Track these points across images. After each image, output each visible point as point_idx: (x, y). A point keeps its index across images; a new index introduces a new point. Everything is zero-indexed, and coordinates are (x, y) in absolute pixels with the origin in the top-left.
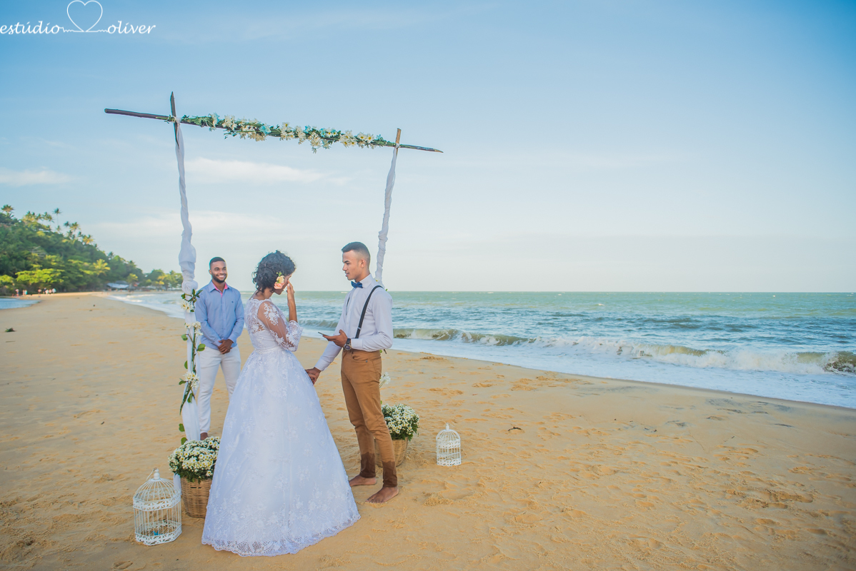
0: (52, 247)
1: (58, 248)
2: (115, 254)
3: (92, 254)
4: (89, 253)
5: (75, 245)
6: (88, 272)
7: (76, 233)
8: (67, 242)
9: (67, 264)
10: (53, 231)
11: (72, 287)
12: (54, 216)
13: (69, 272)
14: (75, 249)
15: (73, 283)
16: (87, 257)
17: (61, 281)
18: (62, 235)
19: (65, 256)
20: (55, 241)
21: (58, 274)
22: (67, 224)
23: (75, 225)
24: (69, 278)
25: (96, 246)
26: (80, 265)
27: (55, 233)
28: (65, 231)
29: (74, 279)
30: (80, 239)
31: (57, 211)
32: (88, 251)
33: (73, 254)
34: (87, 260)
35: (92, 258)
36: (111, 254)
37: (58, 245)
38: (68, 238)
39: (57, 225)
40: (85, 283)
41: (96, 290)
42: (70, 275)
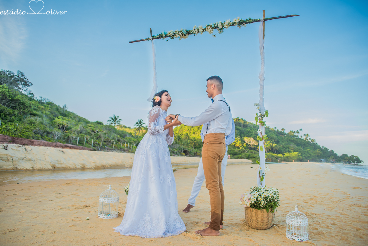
0: (299, 144)
1: (301, 144)
2: (325, 147)
3: (315, 147)
4: (313, 146)
5: (308, 143)
6: (312, 154)
7: (308, 138)
8: (304, 142)
9: (304, 150)
10: (299, 138)
11: (306, 160)
12: (300, 131)
13: (305, 154)
14: (308, 145)
15: (306, 158)
16: (313, 148)
17: (301, 157)
18: (303, 139)
19: (304, 147)
20: (300, 141)
21: (300, 155)
22: (305, 135)
23: (308, 135)
24: (304, 156)
25: (316, 143)
26: (309, 151)
27: (300, 138)
28: (304, 138)
29: (307, 157)
30: (310, 141)
31: (301, 130)
32: (313, 145)
33: (307, 147)
34: (312, 149)
35: (315, 149)
36: (323, 147)
37: (301, 143)
38: (305, 140)
39: (301, 135)
40: (311, 159)
41: (316, 162)
42: (305, 155)
